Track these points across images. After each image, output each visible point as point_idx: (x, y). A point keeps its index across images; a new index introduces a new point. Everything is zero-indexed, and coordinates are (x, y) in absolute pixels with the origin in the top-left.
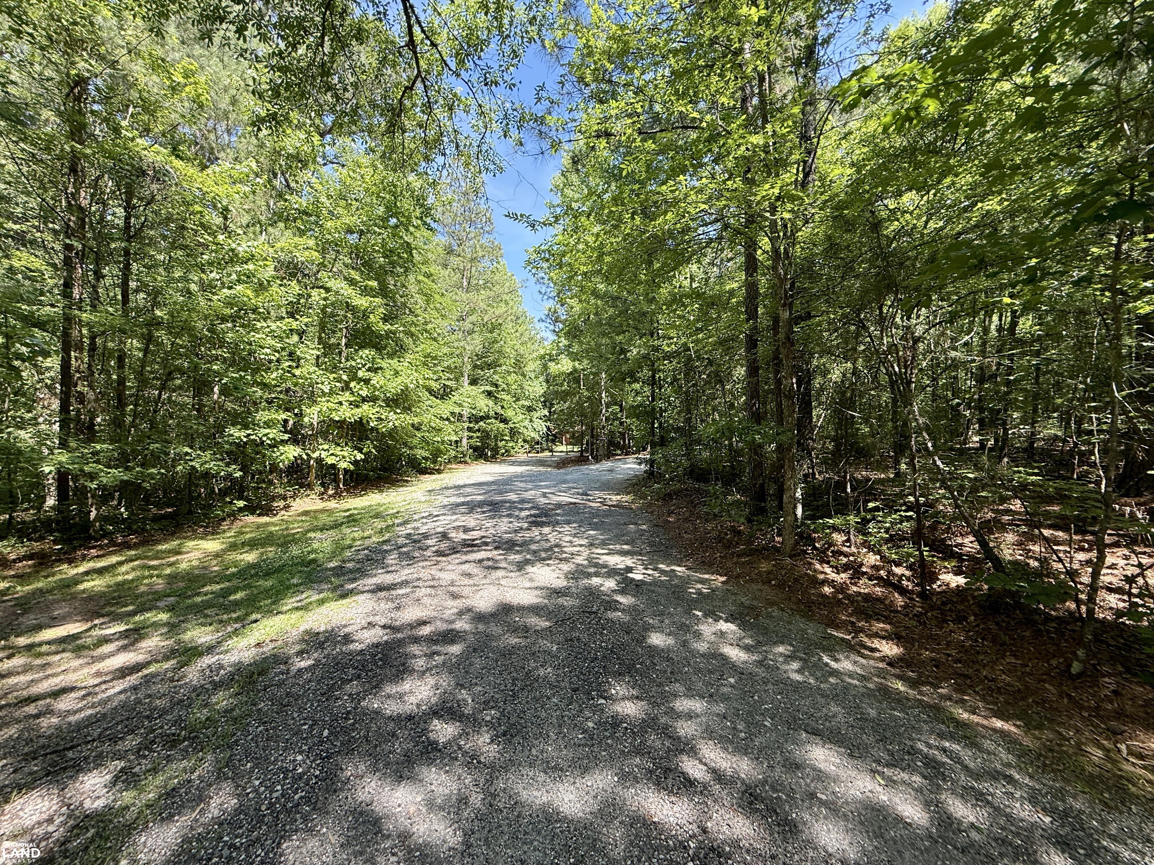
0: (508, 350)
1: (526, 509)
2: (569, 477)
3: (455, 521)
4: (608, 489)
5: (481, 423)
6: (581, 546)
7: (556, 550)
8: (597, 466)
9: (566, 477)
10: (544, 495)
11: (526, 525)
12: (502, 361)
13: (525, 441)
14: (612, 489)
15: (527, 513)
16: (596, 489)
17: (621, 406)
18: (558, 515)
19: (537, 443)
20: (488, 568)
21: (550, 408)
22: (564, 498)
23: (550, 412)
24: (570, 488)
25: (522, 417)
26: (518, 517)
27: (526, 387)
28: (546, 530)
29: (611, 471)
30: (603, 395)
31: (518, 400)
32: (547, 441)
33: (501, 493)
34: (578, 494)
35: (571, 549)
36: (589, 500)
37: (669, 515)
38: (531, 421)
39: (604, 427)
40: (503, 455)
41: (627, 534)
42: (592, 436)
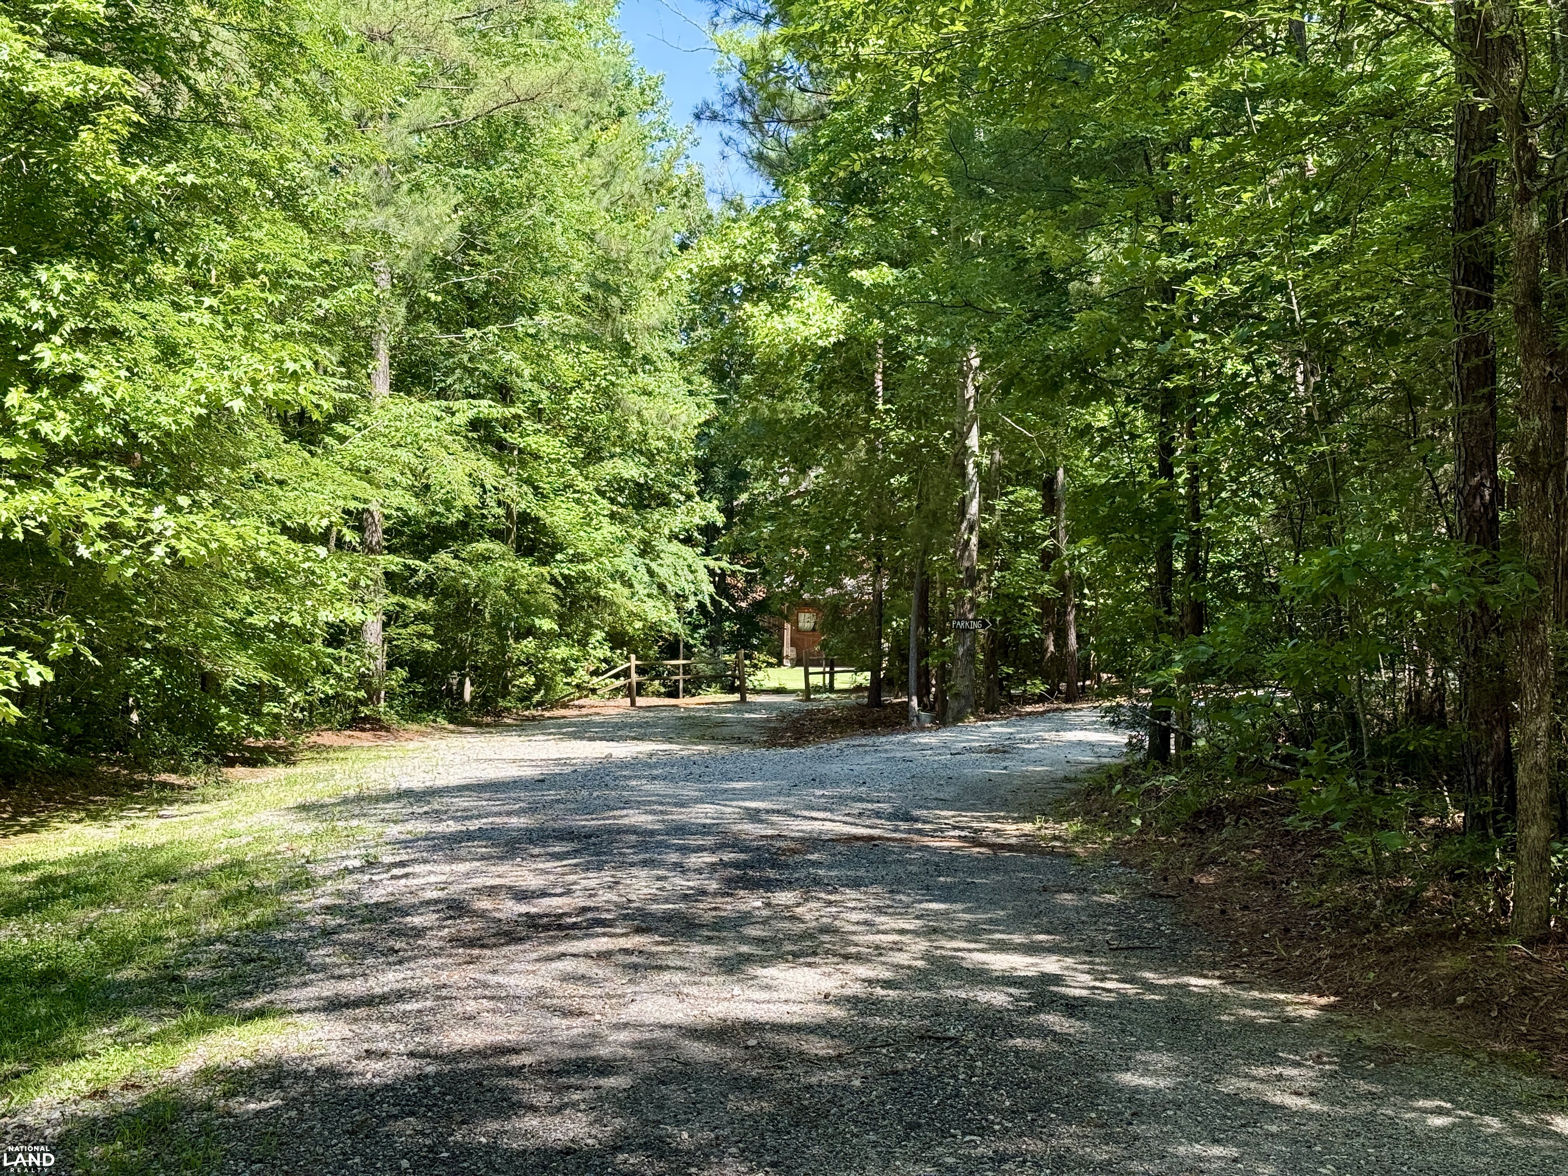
0: (560, 242)
1: (700, 849)
2: (834, 768)
3: (468, 875)
4: (990, 804)
5: (443, 558)
6: (902, 932)
7: (826, 938)
8: (946, 735)
9: (822, 769)
10: (754, 816)
11: (713, 886)
12: (533, 286)
13: (617, 639)
14: (1005, 805)
15: (709, 858)
16: (944, 803)
17: (1048, 487)
18: (814, 864)
19: (672, 648)
20: (635, 967)
21: (728, 494)
22: (829, 826)
23: (728, 511)
24: (843, 800)
25: (609, 530)
26: (680, 868)
27: (634, 401)
28: (784, 897)
29: (1002, 750)
30: (973, 441)
31: (594, 455)
32: (712, 640)
33: (587, 809)
34: (878, 815)
35: (871, 938)
36: (920, 832)
37: (1201, 866)
38: (646, 550)
39: (973, 578)
40: (525, 696)
41: (1053, 909)
42: (924, 618)
